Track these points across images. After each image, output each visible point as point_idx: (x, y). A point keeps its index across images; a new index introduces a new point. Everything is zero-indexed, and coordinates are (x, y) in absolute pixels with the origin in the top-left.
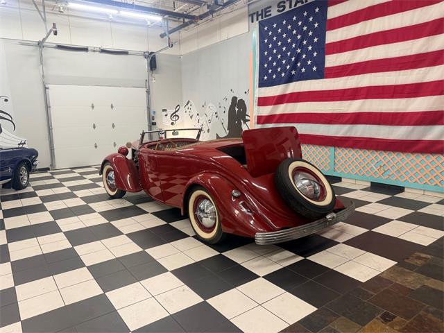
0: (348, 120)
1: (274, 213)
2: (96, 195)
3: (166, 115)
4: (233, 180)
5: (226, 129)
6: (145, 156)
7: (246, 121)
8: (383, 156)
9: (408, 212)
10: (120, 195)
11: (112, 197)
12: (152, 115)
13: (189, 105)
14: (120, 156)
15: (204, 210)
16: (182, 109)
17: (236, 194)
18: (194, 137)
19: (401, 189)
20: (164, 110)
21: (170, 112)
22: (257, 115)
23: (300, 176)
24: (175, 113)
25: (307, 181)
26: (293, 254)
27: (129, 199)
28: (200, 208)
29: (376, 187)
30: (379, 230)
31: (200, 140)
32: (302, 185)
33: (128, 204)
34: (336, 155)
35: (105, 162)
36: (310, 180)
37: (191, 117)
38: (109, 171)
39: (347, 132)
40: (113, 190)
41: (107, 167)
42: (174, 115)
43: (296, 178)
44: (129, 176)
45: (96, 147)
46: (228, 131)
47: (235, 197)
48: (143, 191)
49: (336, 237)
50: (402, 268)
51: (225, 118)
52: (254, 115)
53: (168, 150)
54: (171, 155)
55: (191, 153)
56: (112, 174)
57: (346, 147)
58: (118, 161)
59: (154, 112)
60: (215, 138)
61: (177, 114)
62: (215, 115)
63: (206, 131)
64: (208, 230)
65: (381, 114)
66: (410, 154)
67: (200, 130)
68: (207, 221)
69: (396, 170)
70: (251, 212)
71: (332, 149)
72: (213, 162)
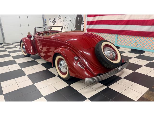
0: (124, 23)
1: (94, 67)
2: (19, 55)
3: (51, 21)
4: (75, 51)
5: (75, 27)
6: (37, 39)
7: (82, 24)
8: (134, 38)
9: (148, 62)
10: (28, 56)
11: (26, 56)
12: (45, 21)
13: (60, 17)
14: (28, 39)
15: (62, 65)
16: (57, 18)
17: (76, 59)
18: (60, 30)
19: (143, 52)
20: (50, 19)
21: (52, 20)
22: (87, 21)
23: (107, 49)
24: (54, 20)
25: (109, 51)
26: (102, 85)
27: (32, 57)
28: (60, 64)
29: (133, 51)
30: (138, 71)
31: (62, 31)
32: (107, 53)
33: (32, 59)
34: (118, 38)
35: (21, 41)
36: (111, 51)
37: (61, 22)
38: (23, 45)
39: (123, 28)
40: (26, 53)
41: (22, 43)
42: (54, 21)
43: (105, 50)
44: (31, 48)
45: (22, 34)
46: (75, 28)
47: (76, 60)
48: (37, 54)
49: (120, 75)
50: (151, 92)
51: (74, 22)
52: (86, 21)
53: (45, 36)
54: (48, 39)
55: (57, 38)
56: (24, 47)
57: (122, 34)
58: (27, 41)
59: (46, 20)
60: (71, 30)
61: (55, 20)
62: (70, 21)
63: (67, 28)
64: (64, 74)
65: (138, 20)
66: (148, 37)
67: (62, 27)
68: (64, 70)
69: (142, 44)
70: (83, 67)
71: (117, 35)
72: (67, 43)
